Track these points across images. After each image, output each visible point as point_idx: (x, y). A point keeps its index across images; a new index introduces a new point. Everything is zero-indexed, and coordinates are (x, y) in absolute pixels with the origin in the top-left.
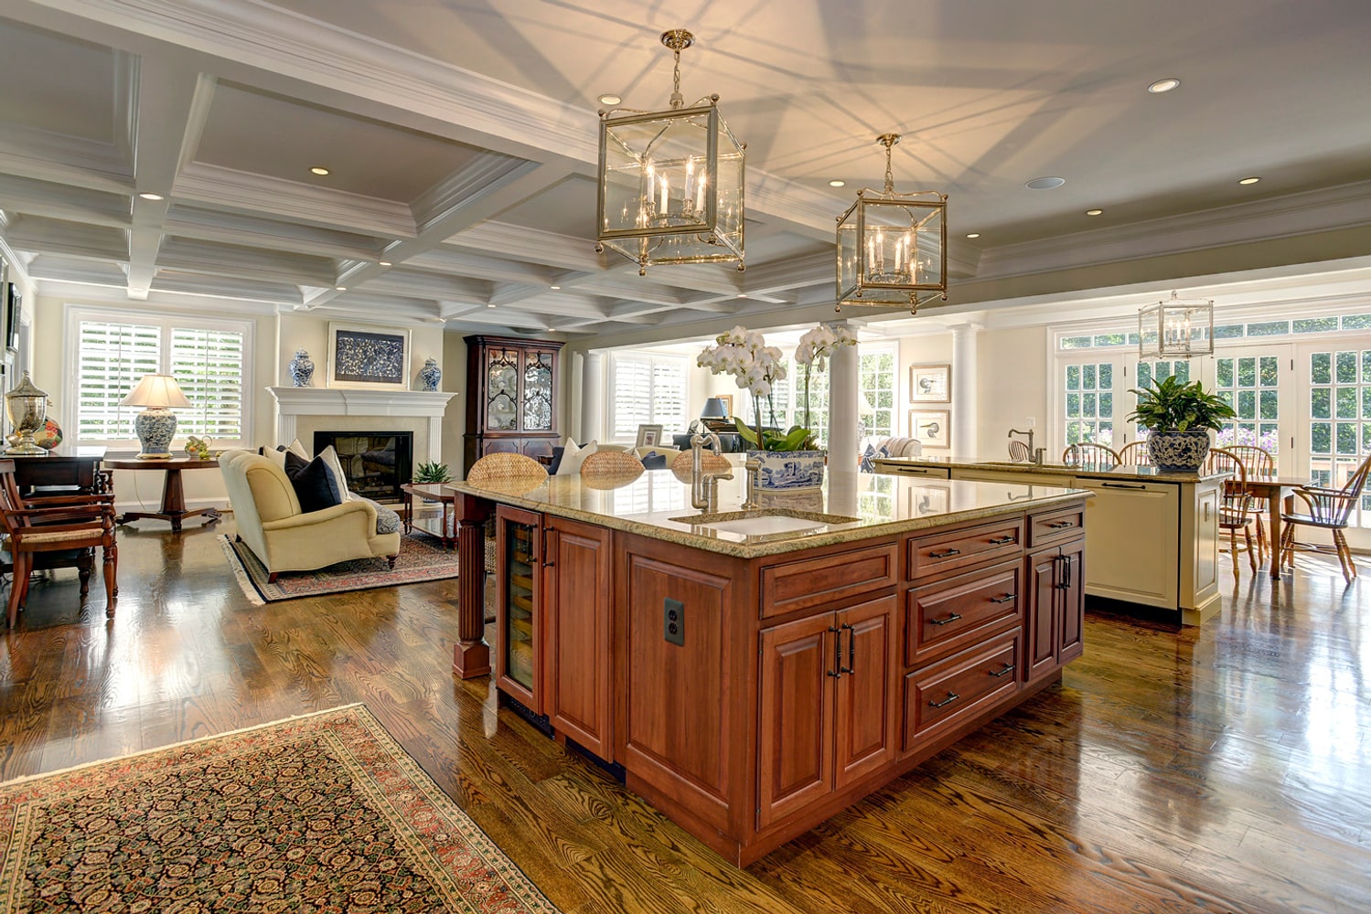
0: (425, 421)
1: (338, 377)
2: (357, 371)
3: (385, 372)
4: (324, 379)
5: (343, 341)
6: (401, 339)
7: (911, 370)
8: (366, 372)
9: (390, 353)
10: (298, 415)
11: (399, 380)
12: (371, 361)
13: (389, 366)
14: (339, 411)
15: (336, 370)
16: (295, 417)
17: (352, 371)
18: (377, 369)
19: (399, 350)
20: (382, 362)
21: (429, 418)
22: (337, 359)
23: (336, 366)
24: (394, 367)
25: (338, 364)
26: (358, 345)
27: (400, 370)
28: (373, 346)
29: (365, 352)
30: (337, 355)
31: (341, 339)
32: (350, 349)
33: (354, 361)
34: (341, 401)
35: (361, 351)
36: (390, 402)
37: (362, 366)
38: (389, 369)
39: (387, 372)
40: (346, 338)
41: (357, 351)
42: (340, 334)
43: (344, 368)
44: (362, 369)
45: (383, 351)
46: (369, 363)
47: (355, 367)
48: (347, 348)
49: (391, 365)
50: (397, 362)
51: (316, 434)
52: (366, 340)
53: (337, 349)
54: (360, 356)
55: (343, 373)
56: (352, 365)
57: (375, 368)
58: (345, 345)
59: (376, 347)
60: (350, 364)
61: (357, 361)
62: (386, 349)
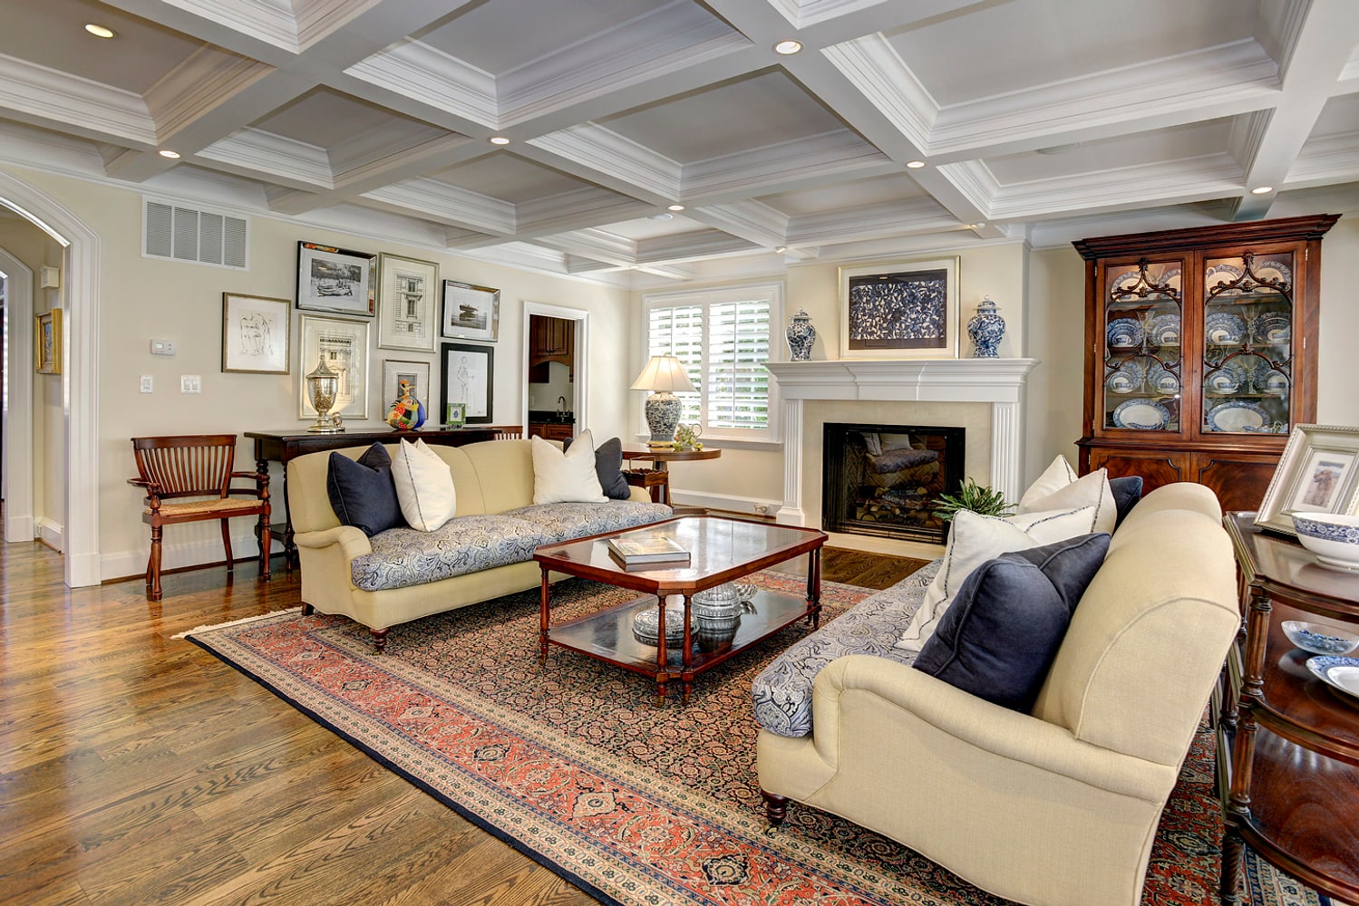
0: (985, 410)
1: (854, 344)
2: (879, 334)
3: (920, 332)
4: (833, 346)
5: (858, 291)
6: (941, 275)
8: (890, 332)
9: (927, 299)
10: (804, 400)
11: (941, 342)
12: (897, 315)
13: (924, 321)
14: (850, 394)
15: (850, 335)
16: (801, 405)
17: (873, 333)
18: (907, 327)
19: (940, 293)
20: (914, 316)
21: (991, 404)
22: (851, 318)
23: (850, 329)
24: (933, 322)
25: (853, 325)
26: (879, 294)
27: (941, 327)
28: (900, 292)
30: (850, 313)
31: (855, 288)
32: (868, 302)
33: (874, 318)
34: (850, 379)
35: (883, 303)
36: (919, 378)
37: (885, 325)
38: (925, 325)
39: (923, 331)
40: (862, 287)
41: (877, 303)
42: (854, 282)
43: (860, 331)
44: (885, 329)
45: (915, 297)
46: (896, 319)
47: (875, 327)
48: (864, 300)
49: (928, 319)
50: (937, 312)
51: (827, 426)
52: (890, 285)
53: (852, 304)
54: (882, 311)
55: (859, 338)
56: (871, 325)
57: (903, 325)
58: (861, 298)
59: (905, 294)
60: (868, 324)
61: (877, 319)
62: (920, 295)
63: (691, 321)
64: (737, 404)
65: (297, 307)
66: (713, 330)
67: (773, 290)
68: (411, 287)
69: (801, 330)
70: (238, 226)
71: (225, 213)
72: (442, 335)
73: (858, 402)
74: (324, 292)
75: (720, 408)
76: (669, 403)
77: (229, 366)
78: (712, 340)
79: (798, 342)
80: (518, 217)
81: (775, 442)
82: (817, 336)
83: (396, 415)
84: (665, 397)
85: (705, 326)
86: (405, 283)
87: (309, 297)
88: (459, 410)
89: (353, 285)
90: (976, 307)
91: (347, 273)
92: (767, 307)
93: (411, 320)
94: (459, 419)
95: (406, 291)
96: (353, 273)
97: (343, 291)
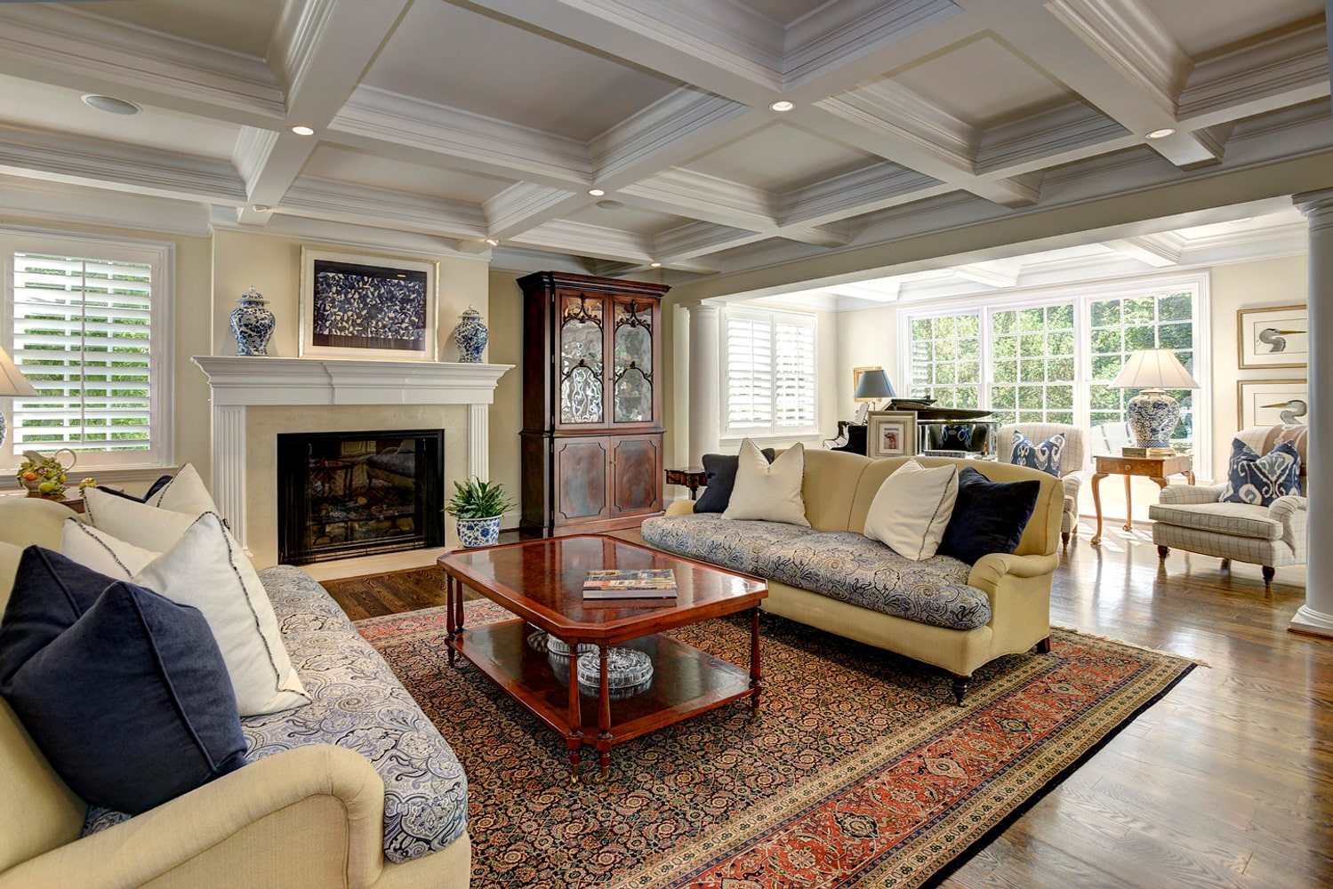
0: (462, 412)
1: (320, 340)
2: (351, 330)
3: (397, 332)
4: (290, 338)
5: (326, 278)
6: (420, 277)
7: (1240, 315)
8: (365, 330)
9: (405, 300)
10: (247, 406)
11: (420, 345)
12: (374, 311)
13: (403, 321)
14: (321, 398)
15: (315, 328)
16: (243, 411)
17: (343, 329)
18: (384, 326)
19: (419, 294)
20: (392, 315)
21: (468, 407)
22: (316, 309)
23: (315, 322)
24: (411, 323)
25: (319, 317)
26: (352, 287)
27: (421, 329)
28: (377, 287)
29: (363, 298)
30: (316, 302)
31: (321, 274)
32: (338, 293)
33: (345, 312)
34: (325, 380)
35: (356, 296)
36: (406, 381)
37: (359, 321)
38: (404, 325)
39: (402, 332)
40: (331, 275)
41: (350, 296)
42: (320, 267)
43: (328, 324)
44: (359, 325)
45: (393, 296)
46: (370, 317)
47: (347, 322)
48: (334, 289)
49: (407, 320)
50: (417, 314)
51: (281, 437)
52: (366, 278)
53: (316, 293)
54: (356, 305)
55: (326, 332)
56: (342, 319)
57: (380, 324)
58: (329, 286)
59: (383, 291)
60: (339, 318)
61: (350, 313)
62: (399, 294)
64: (86, 417)
67: (159, 251)
73: (333, 407)
75: (27, 424)
81: (164, 467)
90: (461, 314)
92: (148, 275)
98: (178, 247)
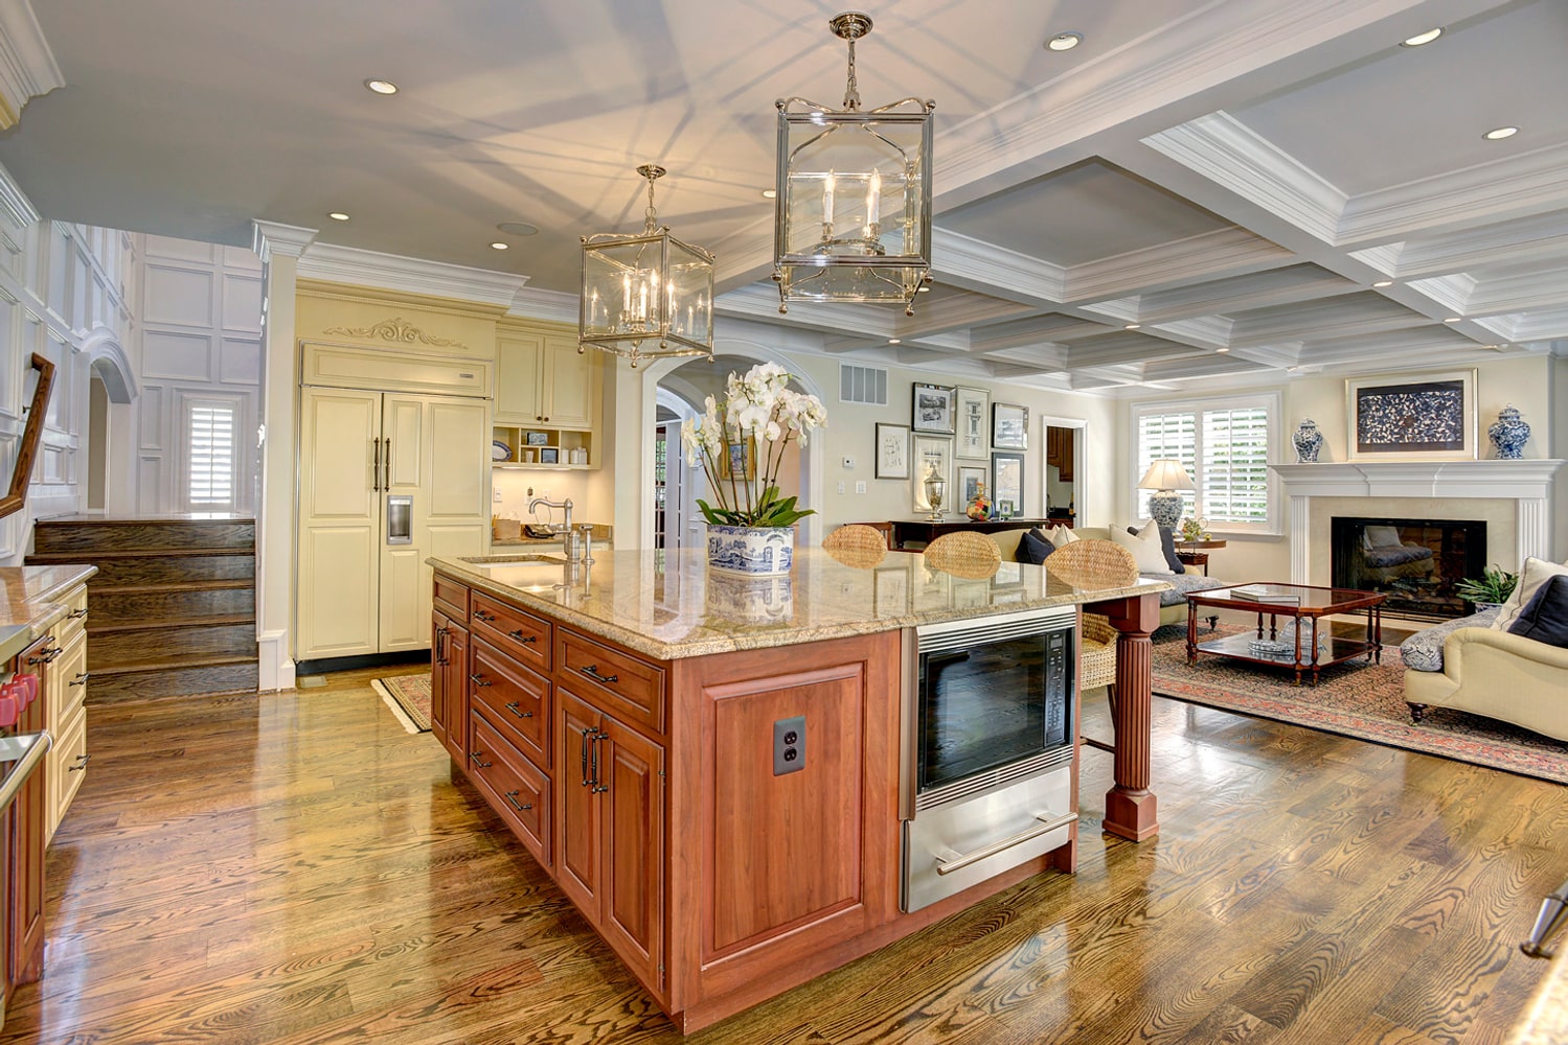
0: (1506, 505)
1: (1362, 448)
2: (1389, 438)
3: (1434, 436)
4: (1341, 449)
5: (1367, 401)
6: (1457, 386)
8: (1402, 437)
9: (1442, 408)
10: (1311, 497)
11: (1458, 445)
12: (1410, 421)
13: (1439, 426)
14: (1360, 491)
15: (1359, 440)
16: (1307, 501)
17: (1382, 438)
18: (1420, 432)
19: (1456, 401)
20: (1428, 422)
21: (1516, 500)
22: (1359, 425)
23: (1359, 435)
24: (1448, 427)
25: (1362, 431)
26: (1389, 403)
27: (1458, 431)
28: (1413, 401)
29: (1400, 412)
30: (1359, 420)
31: (1363, 399)
32: (1377, 410)
33: (1384, 424)
34: (1361, 478)
35: (1393, 411)
36: (1436, 477)
37: (1396, 431)
38: (1440, 430)
39: (1438, 435)
40: (1371, 398)
41: (1387, 411)
42: (1362, 392)
43: (1369, 435)
44: (1396, 434)
45: (1429, 406)
46: (1408, 425)
47: (1386, 432)
48: (1374, 408)
49: (1443, 425)
50: (1454, 419)
51: (1334, 519)
52: (1401, 396)
53: (1359, 412)
54: (1393, 418)
55: (1368, 442)
56: (1381, 430)
57: (1416, 431)
58: (1370, 407)
59: (1418, 403)
60: (1378, 430)
61: (1388, 425)
62: (1434, 403)
63: (1181, 427)
64: (1233, 501)
65: (913, 430)
66: (1206, 435)
67: (1270, 399)
68: (974, 411)
69: (1309, 436)
70: (882, 374)
71: (877, 367)
72: (993, 446)
73: (1369, 498)
74: (927, 418)
75: (1212, 504)
76: (1174, 499)
77: (880, 475)
78: (1206, 444)
79: (1305, 447)
80: (1069, 355)
81: (1274, 534)
82: (1323, 441)
83: (977, 509)
84: (1170, 495)
85: (1198, 431)
86: (971, 408)
87: (918, 424)
88: (1009, 506)
89: (941, 411)
90: (1497, 414)
91: (938, 403)
92: (1264, 414)
93: (974, 435)
94: (1008, 513)
95: (971, 413)
96: (941, 402)
97: (936, 417)
98: (1283, 393)
